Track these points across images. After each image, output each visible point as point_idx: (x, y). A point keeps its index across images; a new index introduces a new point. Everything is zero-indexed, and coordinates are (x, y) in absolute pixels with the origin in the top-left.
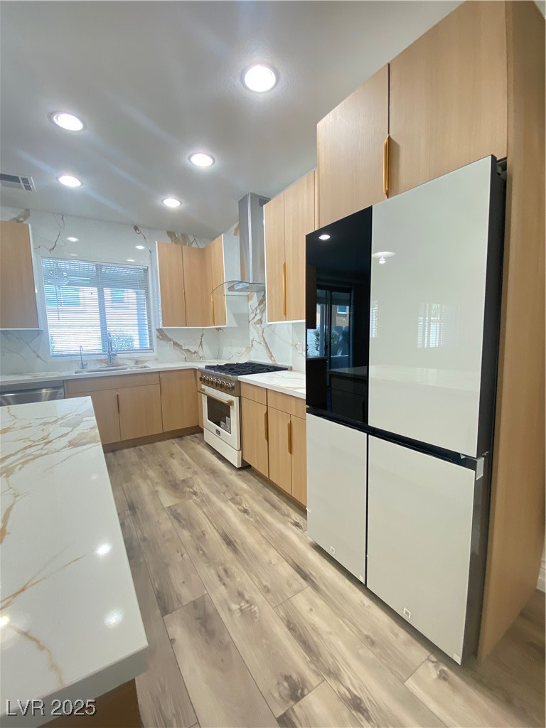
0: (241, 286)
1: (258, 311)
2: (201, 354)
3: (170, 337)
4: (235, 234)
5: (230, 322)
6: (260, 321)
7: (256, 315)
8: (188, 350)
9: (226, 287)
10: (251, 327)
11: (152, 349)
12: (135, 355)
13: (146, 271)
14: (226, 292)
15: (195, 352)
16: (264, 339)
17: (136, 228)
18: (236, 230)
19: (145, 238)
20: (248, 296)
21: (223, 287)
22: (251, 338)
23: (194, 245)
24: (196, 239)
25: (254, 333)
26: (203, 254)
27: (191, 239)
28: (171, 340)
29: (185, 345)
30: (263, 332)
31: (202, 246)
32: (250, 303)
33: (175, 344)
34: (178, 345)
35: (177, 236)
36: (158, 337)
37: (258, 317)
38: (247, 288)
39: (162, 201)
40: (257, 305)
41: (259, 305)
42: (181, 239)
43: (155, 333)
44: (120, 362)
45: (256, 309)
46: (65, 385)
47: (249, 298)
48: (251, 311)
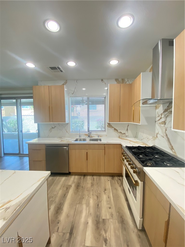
0: (151, 101)
1: (163, 116)
2: (127, 134)
3: (113, 126)
4: (150, 71)
5: (143, 121)
6: (164, 123)
7: (161, 118)
8: (121, 132)
9: (141, 102)
10: (157, 125)
11: (105, 131)
12: (99, 133)
13: (105, 98)
14: (141, 105)
15: (124, 134)
16: (167, 135)
17: (102, 80)
18: (150, 70)
19: (105, 84)
20: (156, 106)
21: (140, 102)
22: (157, 132)
23: (128, 83)
24: (129, 80)
25: (159, 129)
26: (131, 86)
27: (126, 80)
28: (113, 127)
29: (119, 130)
30: (166, 130)
31: (131, 83)
32: (157, 110)
33: (115, 129)
34: (116, 130)
35: (119, 80)
36: (108, 126)
37: (163, 120)
38: (156, 102)
39: (109, 62)
40: (162, 112)
41: (164, 112)
42: (121, 81)
43: (107, 124)
44: (93, 136)
45: (162, 114)
46: (69, 145)
47: (156, 108)
48: (157, 115)
